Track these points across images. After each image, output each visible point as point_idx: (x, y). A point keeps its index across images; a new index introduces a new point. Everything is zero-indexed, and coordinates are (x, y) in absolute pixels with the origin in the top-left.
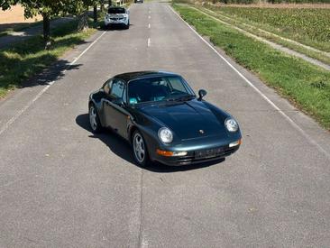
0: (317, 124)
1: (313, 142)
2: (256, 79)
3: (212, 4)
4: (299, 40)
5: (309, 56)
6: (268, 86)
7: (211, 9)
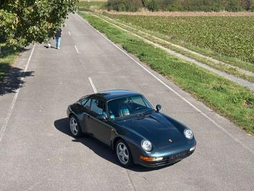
0: (232, 123)
1: (236, 140)
2: (172, 83)
3: (107, 12)
4: (186, 46)
5: (199, 61)
6: (184, 90)
7: (109, 17)
